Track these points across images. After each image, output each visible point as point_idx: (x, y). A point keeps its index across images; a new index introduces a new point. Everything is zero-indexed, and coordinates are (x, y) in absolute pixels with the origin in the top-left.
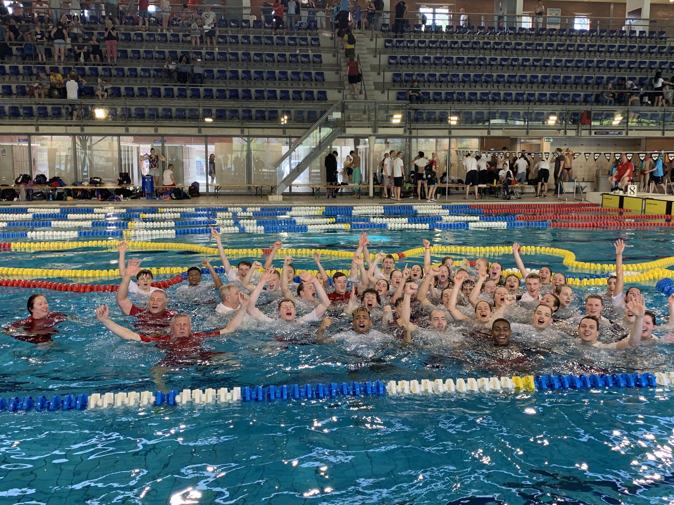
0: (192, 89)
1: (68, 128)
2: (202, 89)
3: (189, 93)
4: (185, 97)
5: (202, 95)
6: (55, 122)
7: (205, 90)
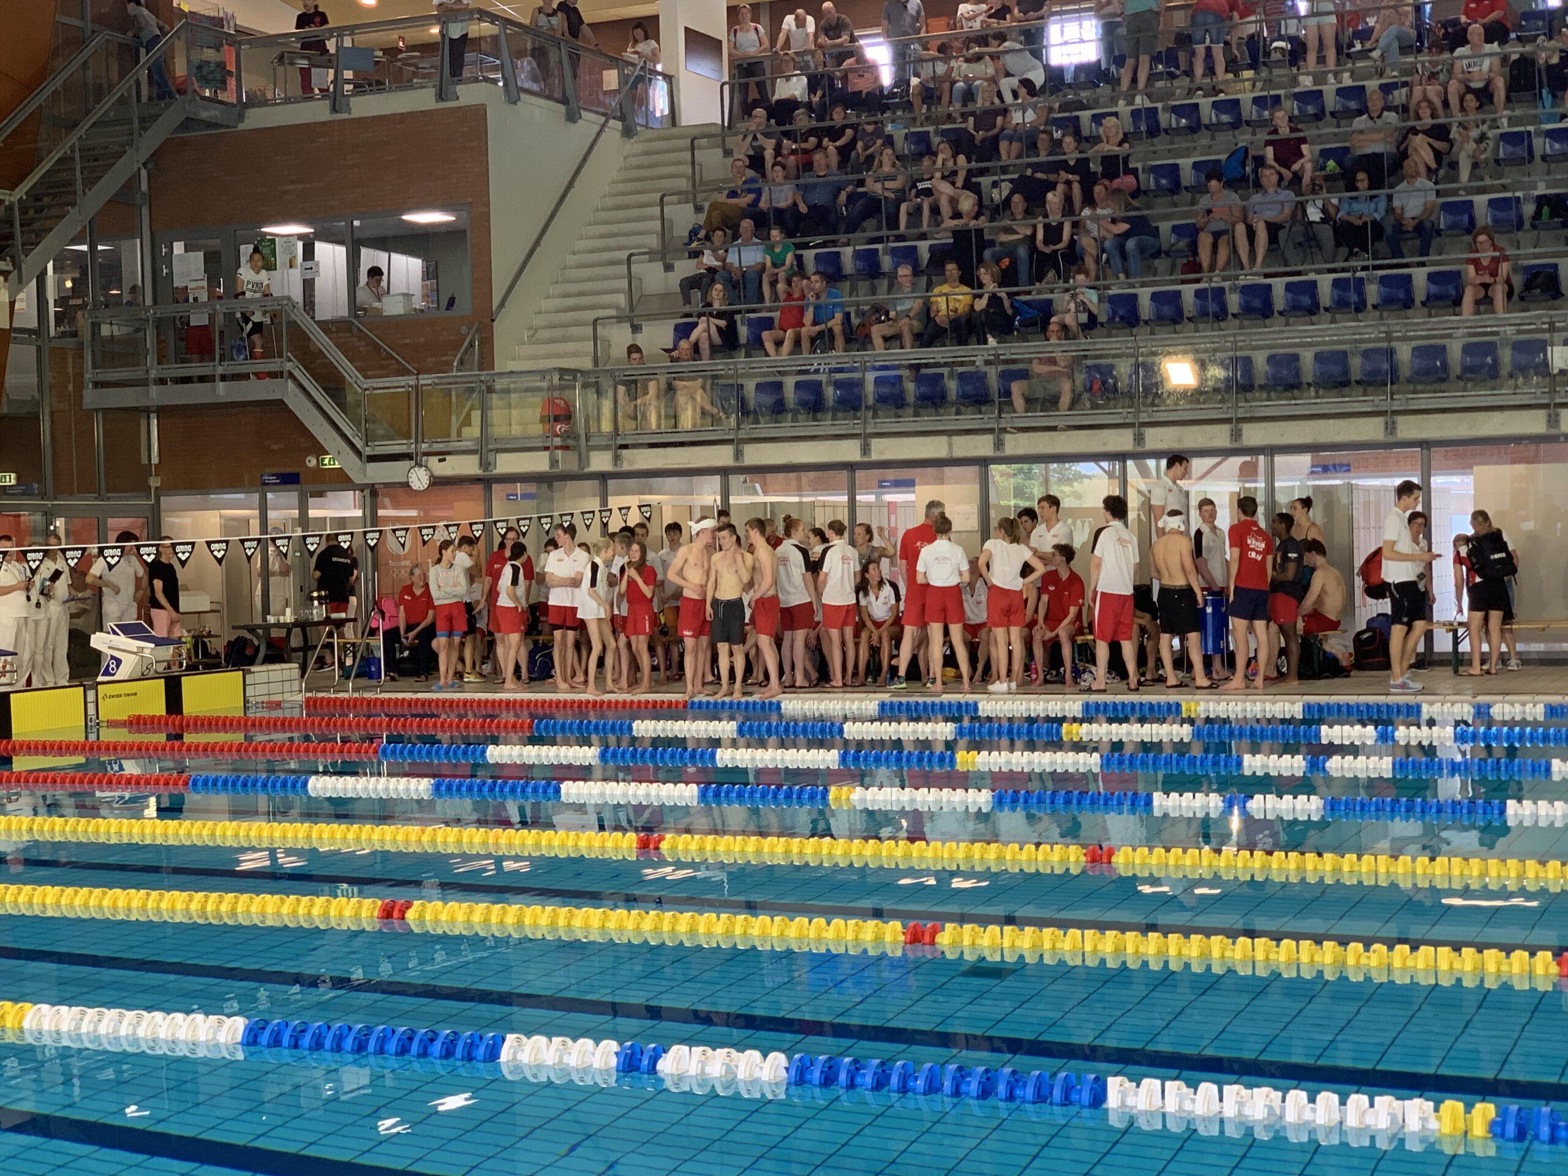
0: (1383, 280)
1: (956, 439)
2: (1419, 276)
3: (1373, 293)
4: (1360, 307)
5: (1420, 295)
6: (926, 421)
7: (1431, 277)
